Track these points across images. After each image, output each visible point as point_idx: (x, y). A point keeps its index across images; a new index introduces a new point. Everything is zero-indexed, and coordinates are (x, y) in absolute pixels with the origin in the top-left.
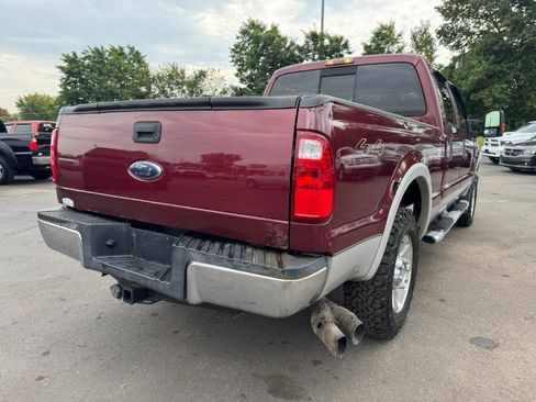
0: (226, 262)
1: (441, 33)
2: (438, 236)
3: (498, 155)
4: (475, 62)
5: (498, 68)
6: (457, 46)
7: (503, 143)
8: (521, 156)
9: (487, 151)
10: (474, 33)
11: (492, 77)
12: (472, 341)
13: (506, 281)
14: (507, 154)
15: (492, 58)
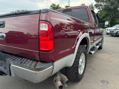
0: (19, 65)
1: (95, 5)
2: (93, 52)
3: (108, 33)
4: (103, 12)
5: (108, 13)
6: (99, 9)
7: (109, 30)
8: (113, 32)
9: (106, 32)
10: (103, 6)
11: (107, 15)
12: (101, 82)
13: (110, 63)
14: (110, 32)
15: (107, 11)
